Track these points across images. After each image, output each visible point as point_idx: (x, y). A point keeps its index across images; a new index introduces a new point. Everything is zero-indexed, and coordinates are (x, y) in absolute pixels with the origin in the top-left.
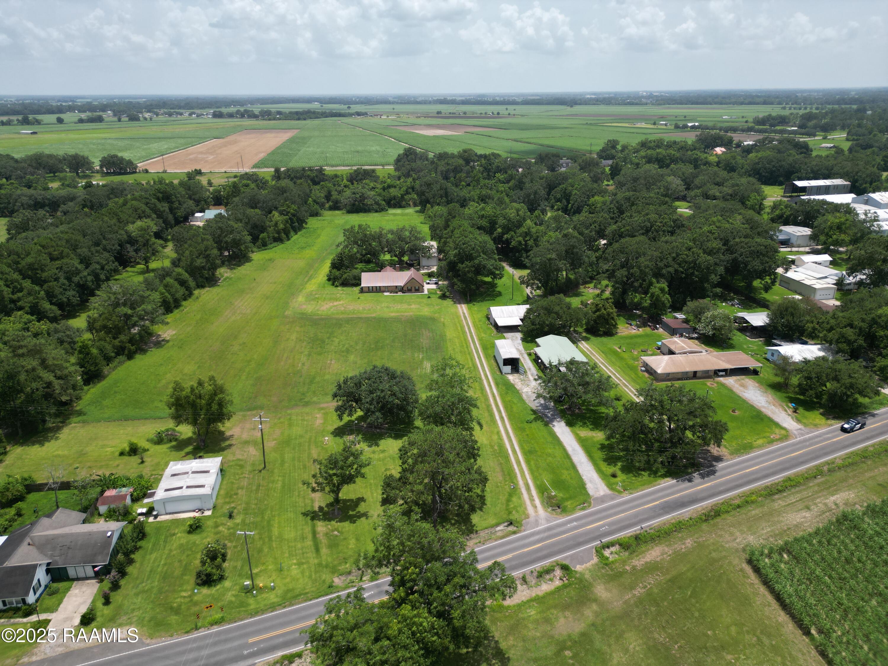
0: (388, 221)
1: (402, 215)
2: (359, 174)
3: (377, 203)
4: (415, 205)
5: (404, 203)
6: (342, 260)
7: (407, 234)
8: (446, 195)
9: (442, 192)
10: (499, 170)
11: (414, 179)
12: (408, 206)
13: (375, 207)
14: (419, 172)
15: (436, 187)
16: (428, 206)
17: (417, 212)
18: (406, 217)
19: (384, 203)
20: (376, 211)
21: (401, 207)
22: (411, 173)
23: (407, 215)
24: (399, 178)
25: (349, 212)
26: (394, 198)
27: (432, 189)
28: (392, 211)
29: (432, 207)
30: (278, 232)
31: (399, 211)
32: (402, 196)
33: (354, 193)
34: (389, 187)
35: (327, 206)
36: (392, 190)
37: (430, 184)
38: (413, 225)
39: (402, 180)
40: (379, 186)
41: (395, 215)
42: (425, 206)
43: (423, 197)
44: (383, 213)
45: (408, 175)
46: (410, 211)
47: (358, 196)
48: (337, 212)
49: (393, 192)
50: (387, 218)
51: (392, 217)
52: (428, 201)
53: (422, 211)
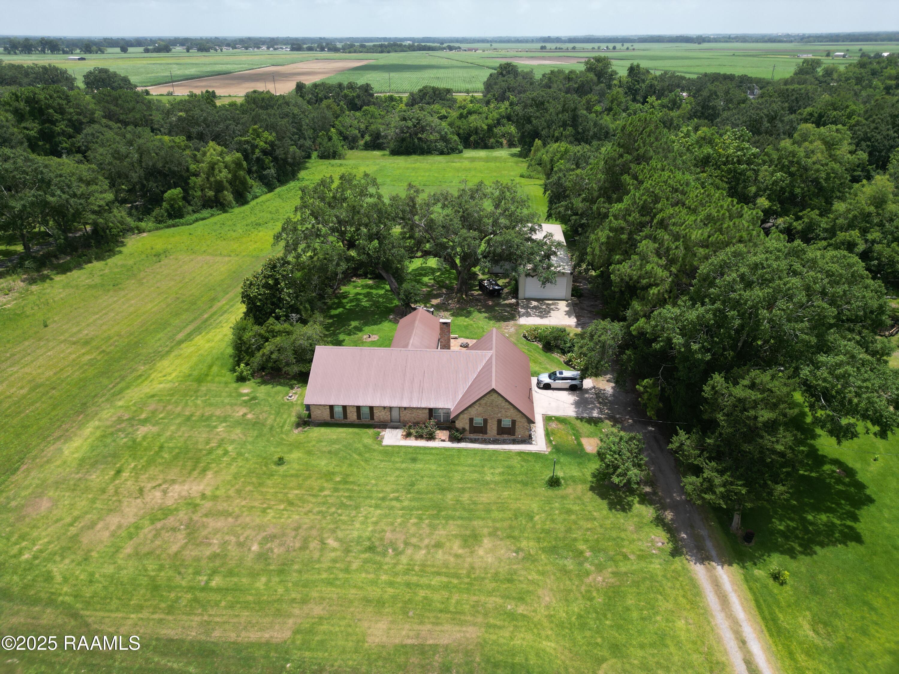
0: (458, 170)
1: (487, 160)
2: (425, 94)
3: (444, 138)
4: (511, 145)
5: (492, 140)
6: (274, 288)
7: (488, 206)
8: (575, 121)
9: (566, 116)
10: (652, 90)
11: (511, 104)
12: (500, 145)
13: (440, 145)
14: (520, 93)
15: (553, 108)
16: (538, 142)
17: (513, 155)
18: (492, 165)
19: (456, 138)
20: (442, 153)
21: (486, 147)
22: (508, 94)
23: (496, 159)
24: (488, 103)
25: (395, 152)
26: (476, 131)
27: (547, 110)
28: (469, 153)
29: (544, 145)
30: (219, 187)
31: (482, 153)
32: (490, 128)
33: (404, 119)
34: (470, 113)
35: (362, 142)
36: (472, 118)
37: (542, 103)
38: (505, 181)
39: (492, 106)
40: (454, 114)
41: (473, 160)
42: (531, 144)
43: (528, 127)
44: (455, 155)
45: (502, 98)
46: (503, 153)
47: (410, 124)
48: (377, 153)
49: (475, 121)
50: (458, 165)
51: (466, 164)
52: (536, 134)
53: (524, 155)
